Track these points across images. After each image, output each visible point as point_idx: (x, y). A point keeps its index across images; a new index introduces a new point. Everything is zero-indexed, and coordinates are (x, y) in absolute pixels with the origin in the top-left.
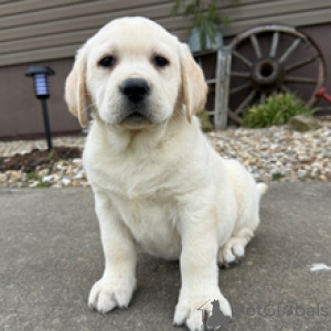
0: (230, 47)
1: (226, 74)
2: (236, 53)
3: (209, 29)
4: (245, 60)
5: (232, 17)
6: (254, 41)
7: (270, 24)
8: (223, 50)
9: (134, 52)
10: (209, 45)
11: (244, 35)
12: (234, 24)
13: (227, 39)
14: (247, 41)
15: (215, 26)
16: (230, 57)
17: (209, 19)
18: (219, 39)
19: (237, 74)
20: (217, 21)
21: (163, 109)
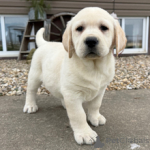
0: (50, 20)
1: (48, 33)
2: (53, 23)
3: (40, 9)
4: (58, 27)
5: (52, 6)
6: (62, 19)
7: (70, 12)
8: (47, 21)
9: (92, 25)
10: (40, 17)
11: (57, 15)
12: (52, 9)
13: (49, 16)
14: (58, 18)
15: (43, 9)
16: (50, 25)
17: (40, 4)
18: (45, 15)
19: (54, 33)
20: (44, 6)
21: (104, 51)
